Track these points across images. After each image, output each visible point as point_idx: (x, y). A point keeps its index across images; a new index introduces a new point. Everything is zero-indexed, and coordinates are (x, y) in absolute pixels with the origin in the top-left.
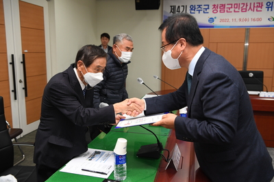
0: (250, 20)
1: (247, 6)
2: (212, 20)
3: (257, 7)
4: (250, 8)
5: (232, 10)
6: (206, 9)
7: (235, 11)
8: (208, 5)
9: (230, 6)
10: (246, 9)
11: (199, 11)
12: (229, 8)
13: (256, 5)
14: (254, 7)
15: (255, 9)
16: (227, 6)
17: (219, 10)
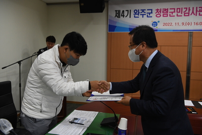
0: (193, 24)
1: (189, 10)
2: (155, 23)
3: (200, 11)
4: (193, 12)
5: (175, 14)
6: (150, 13)
7: (177, 16)
8: (152, 10)
9: (173, 10)
10: (189, 13)
11: (143, 15)
12: (172, 13)
13: (198, 10)
14: (197, 11)
15: (198, 13)
16: (169, 11)
17: (162, 14)
